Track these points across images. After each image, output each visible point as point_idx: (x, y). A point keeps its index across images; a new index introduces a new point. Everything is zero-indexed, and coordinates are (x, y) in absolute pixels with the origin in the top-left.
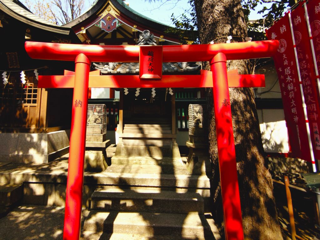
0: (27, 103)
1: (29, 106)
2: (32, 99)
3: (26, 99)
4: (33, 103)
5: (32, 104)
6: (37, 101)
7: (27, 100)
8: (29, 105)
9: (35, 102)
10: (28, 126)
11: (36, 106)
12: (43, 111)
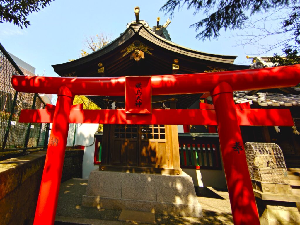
0: (154, 138)
1: (156, 142)
2: (159, 134)
3: (152, 133)
4: (161, 138)
5: (160, 140)
6: (166, 136)
7: (153, 135)
8: (156, 140)
9: (163, 137)
10: (159, 166)
11: (165, 142)
12: (175, 149)
